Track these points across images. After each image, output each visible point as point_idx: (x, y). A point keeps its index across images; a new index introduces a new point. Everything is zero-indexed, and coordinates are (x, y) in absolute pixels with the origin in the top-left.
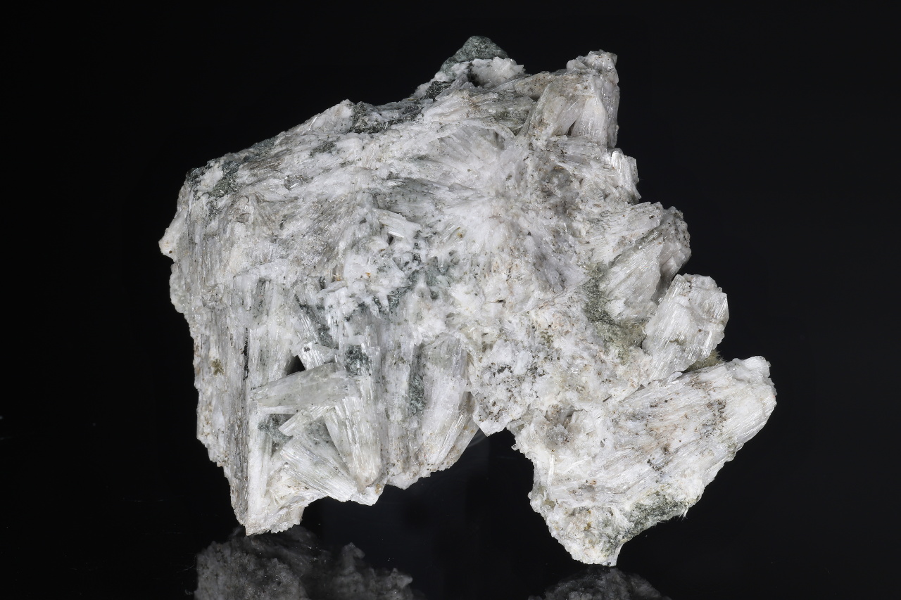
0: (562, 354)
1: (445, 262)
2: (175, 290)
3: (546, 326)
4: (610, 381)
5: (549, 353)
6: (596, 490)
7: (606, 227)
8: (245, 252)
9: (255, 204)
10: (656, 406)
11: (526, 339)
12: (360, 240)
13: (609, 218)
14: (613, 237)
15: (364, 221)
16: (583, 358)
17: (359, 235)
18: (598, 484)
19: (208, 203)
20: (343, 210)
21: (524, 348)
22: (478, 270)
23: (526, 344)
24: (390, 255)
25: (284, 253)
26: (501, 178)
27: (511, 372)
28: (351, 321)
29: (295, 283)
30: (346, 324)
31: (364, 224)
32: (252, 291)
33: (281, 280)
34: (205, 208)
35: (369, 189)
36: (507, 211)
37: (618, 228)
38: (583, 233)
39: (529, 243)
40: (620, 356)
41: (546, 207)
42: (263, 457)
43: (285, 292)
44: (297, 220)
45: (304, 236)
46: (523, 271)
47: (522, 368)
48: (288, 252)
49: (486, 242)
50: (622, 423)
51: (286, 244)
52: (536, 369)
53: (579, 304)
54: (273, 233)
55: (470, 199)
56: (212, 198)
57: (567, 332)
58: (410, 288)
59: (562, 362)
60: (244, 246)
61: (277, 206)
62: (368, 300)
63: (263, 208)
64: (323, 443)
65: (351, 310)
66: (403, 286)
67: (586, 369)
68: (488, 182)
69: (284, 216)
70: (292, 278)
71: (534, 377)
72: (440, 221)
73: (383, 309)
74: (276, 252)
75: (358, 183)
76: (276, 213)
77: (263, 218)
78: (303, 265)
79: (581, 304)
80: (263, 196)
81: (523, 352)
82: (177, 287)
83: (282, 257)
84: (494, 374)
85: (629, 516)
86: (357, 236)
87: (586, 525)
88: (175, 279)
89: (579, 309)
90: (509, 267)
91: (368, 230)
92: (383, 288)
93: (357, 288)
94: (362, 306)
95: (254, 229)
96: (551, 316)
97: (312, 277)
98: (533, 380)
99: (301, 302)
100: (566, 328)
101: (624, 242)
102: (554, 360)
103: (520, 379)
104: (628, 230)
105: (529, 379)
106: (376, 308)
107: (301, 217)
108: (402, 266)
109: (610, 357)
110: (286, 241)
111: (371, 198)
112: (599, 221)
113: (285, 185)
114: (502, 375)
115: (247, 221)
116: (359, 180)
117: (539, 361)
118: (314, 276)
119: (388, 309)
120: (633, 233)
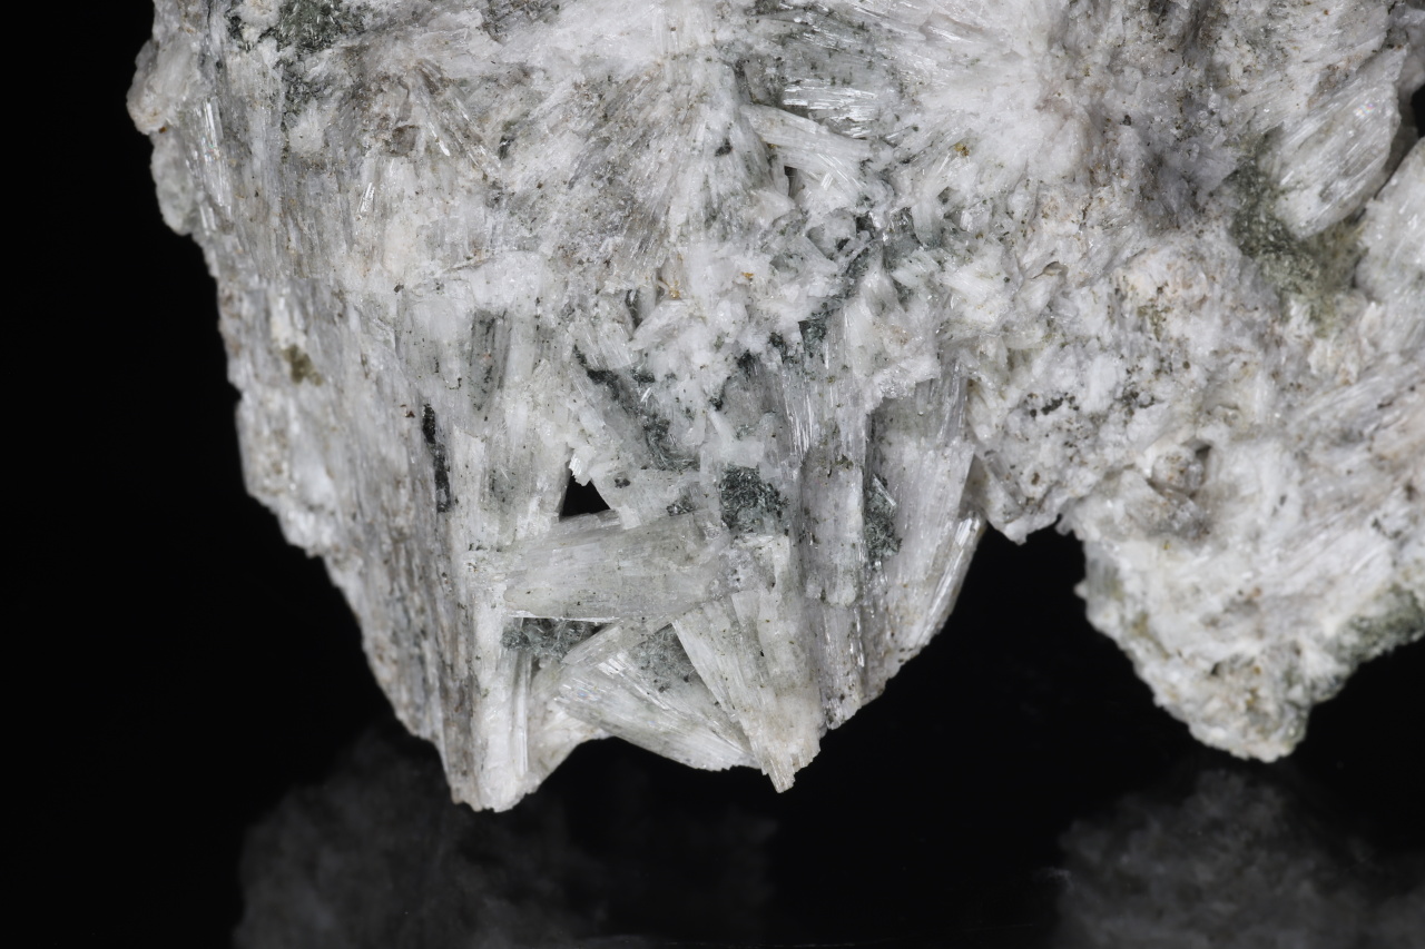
0: (1191, 350)
1: (933, 223)
2: (173, 196)
3: (1152, 292)
4: (1299, 386)
5: (1163, 355)
6: (1263, 608)
7: (1288, 47)
8: (423, 237)
9: (426, 100)
10: (1390, 404)
11: (1106, 329)
12: (722, 200)
13: (1290, 21)
14: (1307, 71)
15: (725, 149)
16: (1238, 350)
17: (719, 187)
18: (1267, 592)
19: (278, 64)
20: (660, 112)
21: (1103, 349)
22: (1009, 225)
23: (1108, 339)
24: (798, 225)
25: (527, 234)
26: (1058, 4)
27: (1076, 408)
28: (726, 407)
29: (568, 313)
30: (714, 416)
31: (726, 158)
32: (461, 344)
33: (528, 308)
34: (272, 72)
35: (717, 45)
36: (1077, 82)
37: (1317, 47)
38: (1236, 71)
39: (1128, 138)
40: (1314, 318)
41: (1163, 50)
42: (515, 694)
43: (543, 336)
44: (544, 139)
45: (571, 185)
46: (1114, 208)
47: (1101, 398)
48: (534, 233)
49: (1031, 161)
50: (1317, 455)
51: (525, 208)
52: (1135, 395)
53: (1221, 222)
54: (485, 177)
55: (984, 63)
56: (289, 52)
57: (1203, 300)
58: (849, 293)
59: (1196, 373)
60: (417, 221)
61: (479, 96)
62: (756, 343)
63: (448, 107)
64: (676, 682)
65: (721, 379)
66: (832, 293)
67: (1246, 373)
68: (1024, 15)
69: (508, 126)
70: (556, 299)
71: (1131, 413)
72: (916, 129)
73: (790, 353)
74: (505, 232)
75: (687, 30)
76: (483, 117)
77: (452, 136)
78: (581, 262)
79: (1226, 222)
80: (438, 69)
81: (1100, 360)
82: (176, 188)
83: (522, 248)
84: (1034, 413)
85: (1336, 649)
86: (714, 191)
87: (1248, 696)
88: (166, 166)
89: (1223, 234)
90: (1082, 207)
91: (741, 172)
92: (790, 306)
93: (726, 315)
94: (746, 361)
95: (434, 170)
96: (1164, 268)
97: (608, 295)
98: (1128, 419)
99: (594, 364)
100: (1197, 292)
101: (1332, 79)
102: (1177, 371)
103: (1097, 419)
104: (1340, 46)
105: (1118, 415)
106: (777, 356)
107: (552, 130)
108: (831, 246)
109: (1293, 323)
110: (524, 199)
111: (730, 80)
112: (1268, 32)
113: (485, 26)
114: (1052, 417)
115: (412, 145)
116: (687, 21)
117: (1142, 379)
118: (612, 291)
119: (801, 349)
120: (1352, 53)
